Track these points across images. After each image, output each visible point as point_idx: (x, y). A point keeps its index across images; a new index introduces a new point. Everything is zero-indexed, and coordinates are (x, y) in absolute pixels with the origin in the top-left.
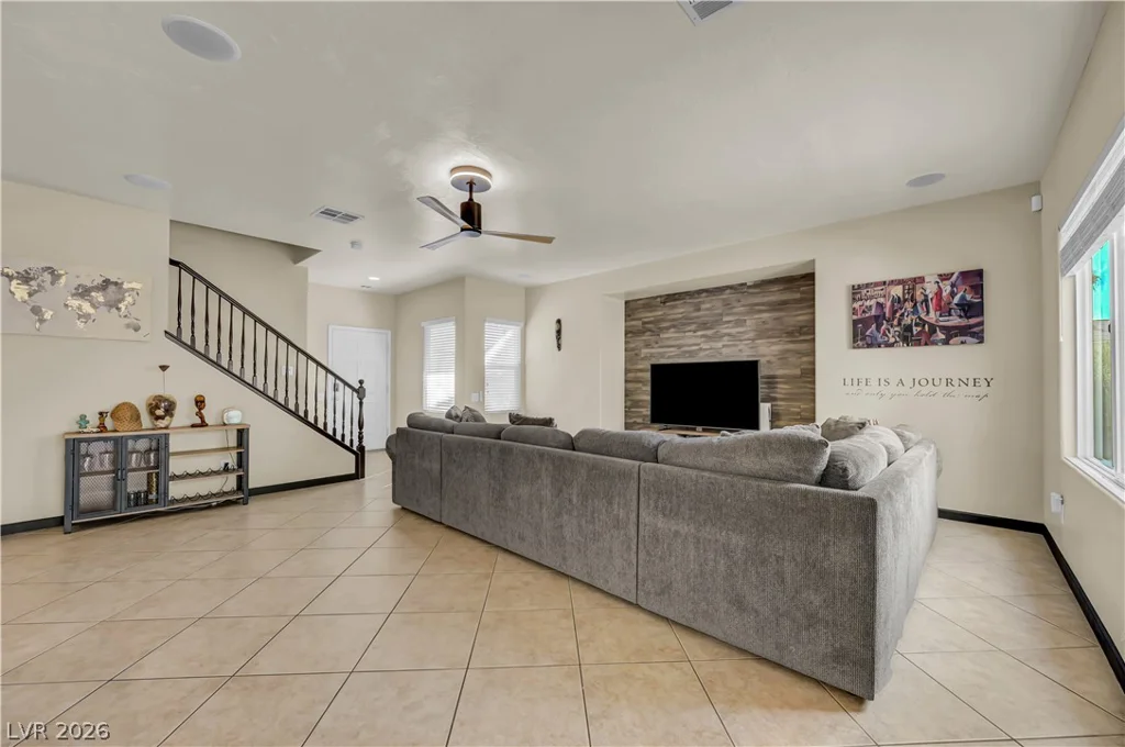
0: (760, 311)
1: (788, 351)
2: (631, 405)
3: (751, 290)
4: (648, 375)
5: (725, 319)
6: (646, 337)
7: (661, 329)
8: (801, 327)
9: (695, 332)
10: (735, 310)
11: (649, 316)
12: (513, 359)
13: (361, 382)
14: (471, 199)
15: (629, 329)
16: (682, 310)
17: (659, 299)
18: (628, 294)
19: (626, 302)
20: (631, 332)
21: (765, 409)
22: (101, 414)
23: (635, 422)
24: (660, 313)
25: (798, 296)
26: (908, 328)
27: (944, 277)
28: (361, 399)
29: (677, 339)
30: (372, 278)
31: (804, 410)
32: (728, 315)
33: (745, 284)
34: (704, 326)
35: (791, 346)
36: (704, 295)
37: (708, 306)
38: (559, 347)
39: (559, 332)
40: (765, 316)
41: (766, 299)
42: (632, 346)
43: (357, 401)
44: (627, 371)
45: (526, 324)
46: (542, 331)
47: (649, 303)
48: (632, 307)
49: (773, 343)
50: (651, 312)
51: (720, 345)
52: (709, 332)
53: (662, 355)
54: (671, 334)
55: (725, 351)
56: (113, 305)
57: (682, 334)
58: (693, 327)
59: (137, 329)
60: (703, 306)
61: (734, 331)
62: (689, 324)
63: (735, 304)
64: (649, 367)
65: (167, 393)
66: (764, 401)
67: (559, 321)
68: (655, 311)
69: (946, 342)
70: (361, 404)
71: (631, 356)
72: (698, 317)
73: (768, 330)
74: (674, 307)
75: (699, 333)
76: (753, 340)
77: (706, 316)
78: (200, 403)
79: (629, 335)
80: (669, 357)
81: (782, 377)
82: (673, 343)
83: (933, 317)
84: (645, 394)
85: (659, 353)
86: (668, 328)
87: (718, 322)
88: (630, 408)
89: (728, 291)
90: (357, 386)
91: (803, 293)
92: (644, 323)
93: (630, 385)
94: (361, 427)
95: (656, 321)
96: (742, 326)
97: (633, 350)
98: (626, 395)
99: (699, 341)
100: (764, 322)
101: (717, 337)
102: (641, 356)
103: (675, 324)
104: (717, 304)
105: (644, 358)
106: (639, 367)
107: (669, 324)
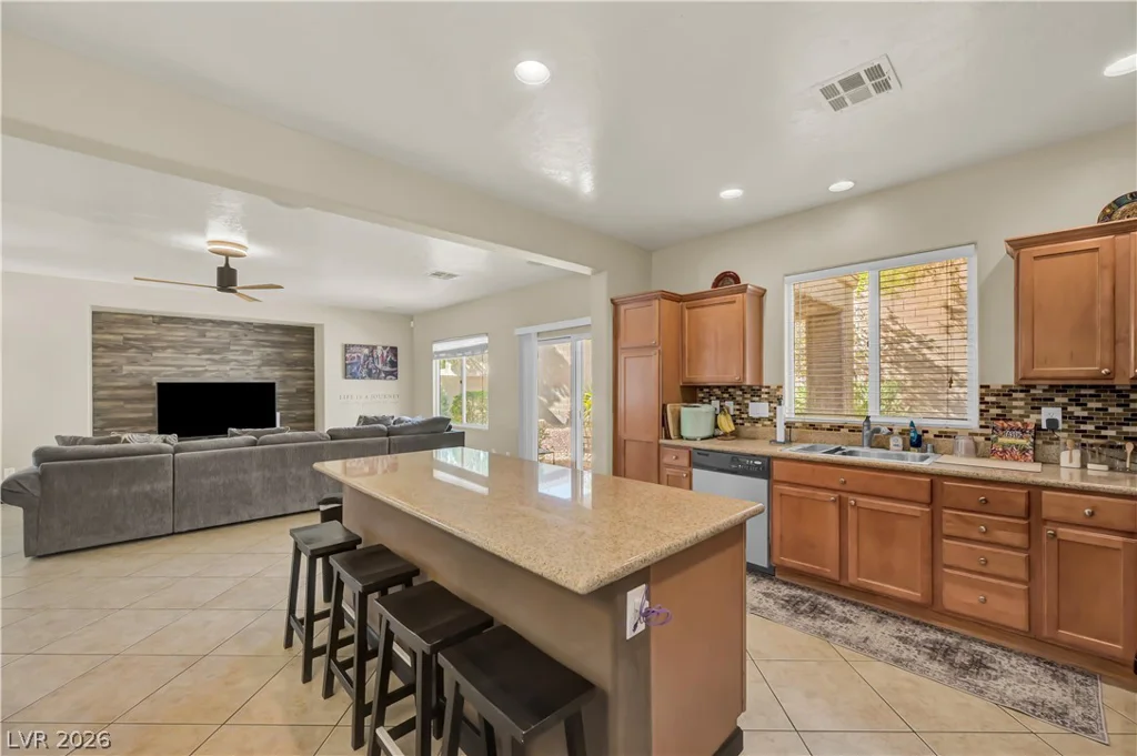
0: (264, 346)
1: (288, 376)
3: (257, 329)
5: (232, 348)
6: (131, 353)
7: (154, 349)
9: (199, 354)
10: (242, 342)
11: (136, 332)
15: (100, 343)
16: (182, 334)
17: (151, 318)
18: (97, 304)
19: (94, 313)
20: (104, 346)
21: (278, 414)
24: (154, 332)
26: (370, 370)
27: (385, 348)
29: (176, 359)
32: (235, 345)
33: (251, 324)
34: (210, 351)
35: (291, 373)
36: (210, 324)
37: (214, 334)
40: (269, 350)
41: (269, 338)
42: (107, 361)
44: (95, 388)
47: (135, 319)
48: (104, 320)
50: (138, 328)
51: (228, 368)
52: (216, 357)
53: (156, 374)
54: (169, 353)
55: (231, 373)
57: (183, 356)
58: (197, 350)
60: (208, 334)
61: (241, 358)
62: (192, 347)
63: (244, 338)
66: (279, 410)
68: (147, 329)
69: (385, 378)
71: (104, 372)
72: (200, 343)
73: (271, 360)
74: (170, 329)
75: (205, 356)
76: (259, 366)
77: (212, 342)
79: (100, 349)
80: (165, 376)
83: (380, 366)
85: (151, 371)
86: (164, 348)
87: (226, 348)
89: (236, 326)
92: (126, 339)
93: (99, 404)
95: (146, 340)
96: (249, 355)
97: (107, 365)
99: (205, 363)
100: (268, 355)
101: (225, 361)
102: (124, 373)
103: (173, 345)
104: (224, 334)
105: (130, 375)
106: (121, 384)
107: (165, 344)
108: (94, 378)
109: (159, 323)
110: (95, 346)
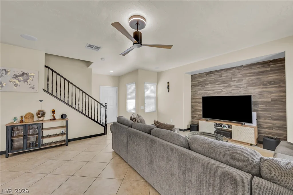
0: (249, 76)
1: (264, 91)
2: (194, 110)
3: (245, 68)
4: (201, 100)
5: (233, 80)
6: (200, 87)
7: (205, 84)
8: (271, 82)
9: (219, 85)
10: (237, 76)
11: (201, 80)
12: (153, 95)
13: (106, 104)
14: (137, 31)
15: (193, 85)
16: (214, 77)
17: (204, 74)
18: (192, 72)
19: (192, 76)
20: (194, 86)
21: (254, 115)
22: (21, 116)
23: (195, 116)
24: (205, 78)
25: (269, 69)
28: (106, 109)
29: (212, 87)
30: (111, 71)
31: (273, 115)
32: (234, 78)
33: (242, 66)
34: (223, 82)
35: (267, 89)
36: (223, 71)
37: (225, 75)
38: (169, 91)
39: (168, 86)
40: (252, 78)
41: (252, 71)
42: (194, 90)
43: (104, 110)
44: (192, 99)
45: (157, 84)
46: (163, 86)
47: (201, 75)
48: (194, 77)
49: (257, 88)
50: (201, 78)
51: (230, 89)
52: (226, 85)
53: (206, 93)
54: (209, 86)
55: (232, 91)
56: (26, 81)
57: (214, 86)
58: (219, 83)
59: (33, 88)
60: (223, 75)
61: (237, 84)
62: (216, 82)
64: (202, 97)
65: (42, 109)
66: (254, 111)
67: (168, 83)
68: (203, 78)
70: (106, 111)
71: (194, 94)
72: (220, 80)
73: (253, 83)
74: (210, 76)
75: (221, 85)
76: (246, 87)
77: (224, 79)
78: (53, 112)
79: (193, 87)
80: (209, 94)
81: (261, 102)
82: (209, 89)
84: (200, 107)
86: (208, 84)
87: (230, 80)
88: (193, 111)
89: (234, 69)
90: (104, 105)
91: (272, 67)
92: (198, 82)
93: (193, 104)
94: (106, 118)
95: (203, 82)
96: (240, 82)
97: (194, 91)
98: (192, 107)
99: (221, 88)
100: (251, 80)
101: (229, 86)
102: (198, 94)
103: (211, 83)
104: (229, 74)
105: (199, 94)
106: (197, 97)
107: (208, 82)
108: (192, 95)
109: (206, 75)
110: (192, 86)
